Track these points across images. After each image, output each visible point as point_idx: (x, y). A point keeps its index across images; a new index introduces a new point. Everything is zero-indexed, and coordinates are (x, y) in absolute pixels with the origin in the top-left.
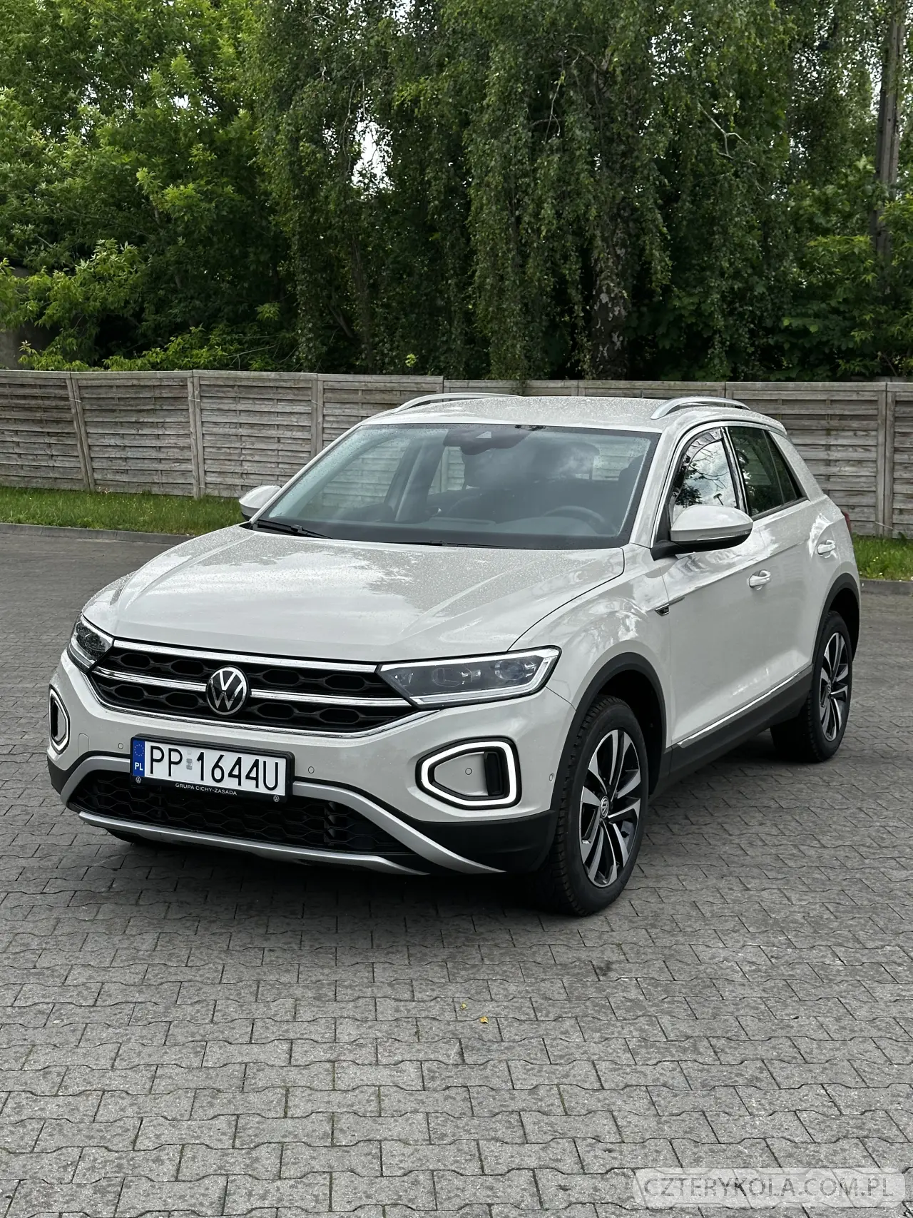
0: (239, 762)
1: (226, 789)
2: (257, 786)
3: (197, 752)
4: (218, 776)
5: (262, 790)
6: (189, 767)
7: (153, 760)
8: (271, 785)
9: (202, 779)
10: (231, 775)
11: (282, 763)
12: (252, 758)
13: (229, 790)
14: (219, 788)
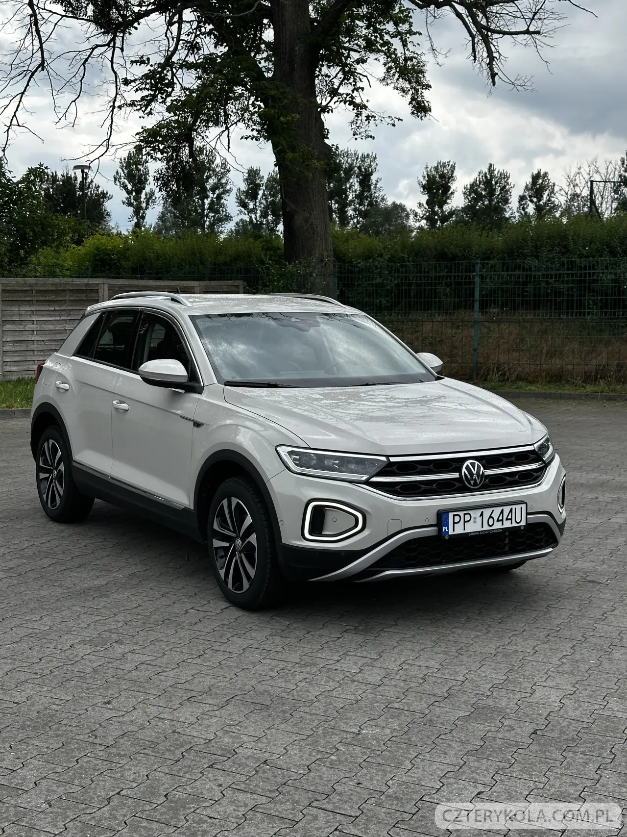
0: (502, 512)
1: (496, 529)
2: (512, 523)
3: (479, 512)
4: (491, 523)
5: (514, 524)
6: (475, 522)
7: (454, 523)
8: (518, 520)
9: (482, 527)
10: (498, 520)
11: (524, 506)
12: (509, 508)
13: (498, 529)
14: (492, 530)
